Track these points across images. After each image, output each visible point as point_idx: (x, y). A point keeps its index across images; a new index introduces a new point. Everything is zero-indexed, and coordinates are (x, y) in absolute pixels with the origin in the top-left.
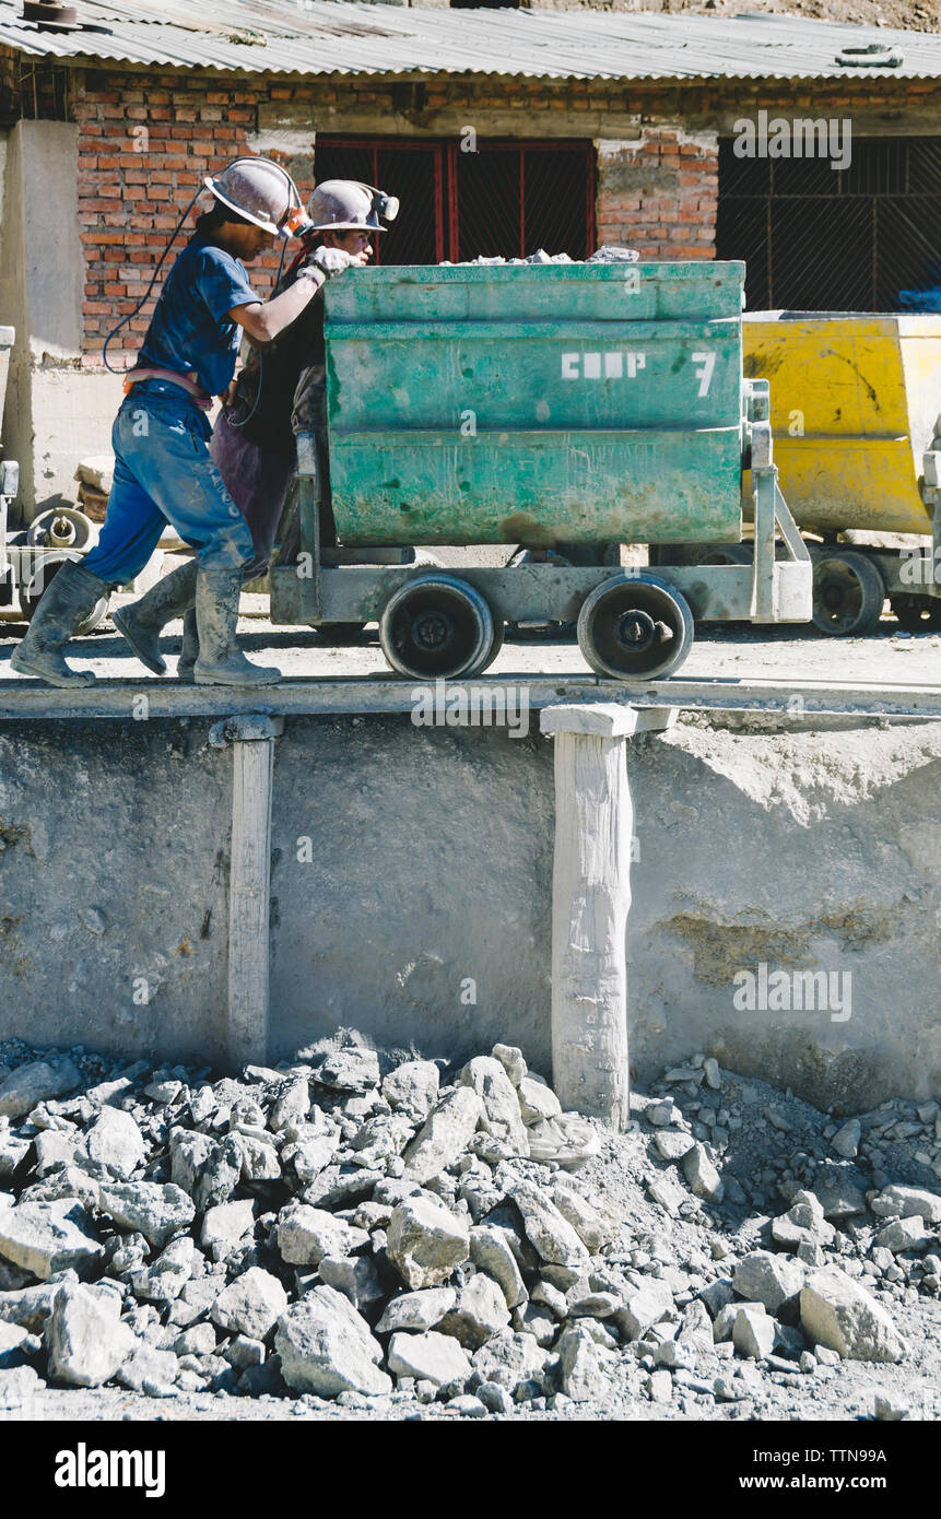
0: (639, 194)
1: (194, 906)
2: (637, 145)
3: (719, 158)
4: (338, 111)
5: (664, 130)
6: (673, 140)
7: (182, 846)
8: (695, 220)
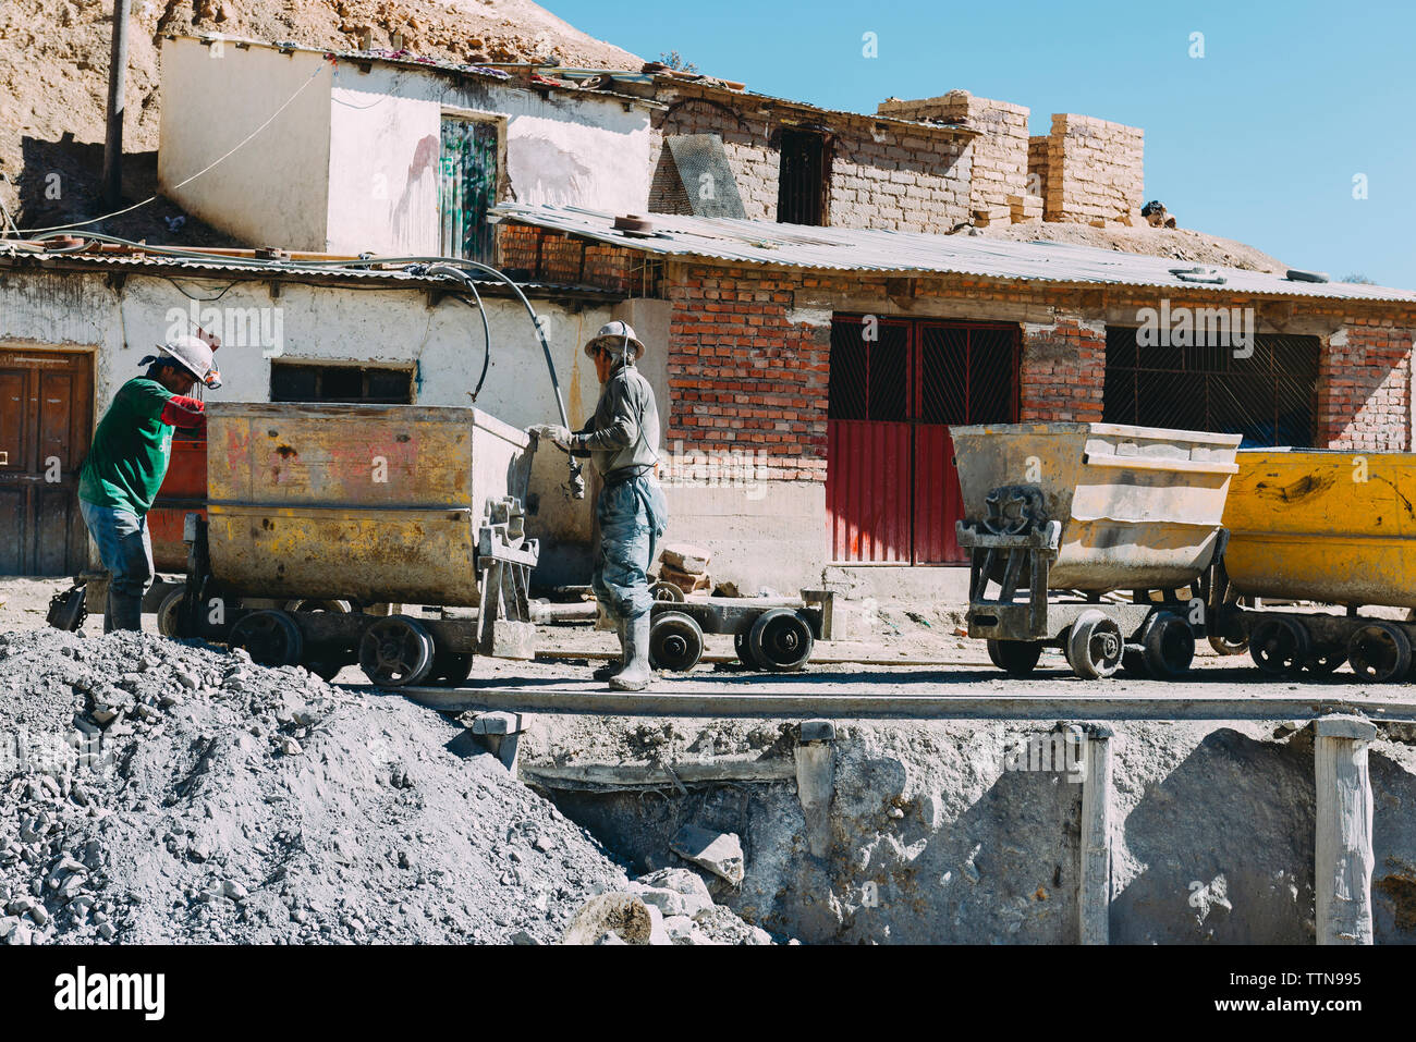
0: (1052, 363)
1: (1046, 863)
2: (1051, 328)
3: (1106, 340)
4: (849, 296)
5: (1070, 318)
6: (1075, 326)
7: (1033, 818)
8: (1089, 383)
